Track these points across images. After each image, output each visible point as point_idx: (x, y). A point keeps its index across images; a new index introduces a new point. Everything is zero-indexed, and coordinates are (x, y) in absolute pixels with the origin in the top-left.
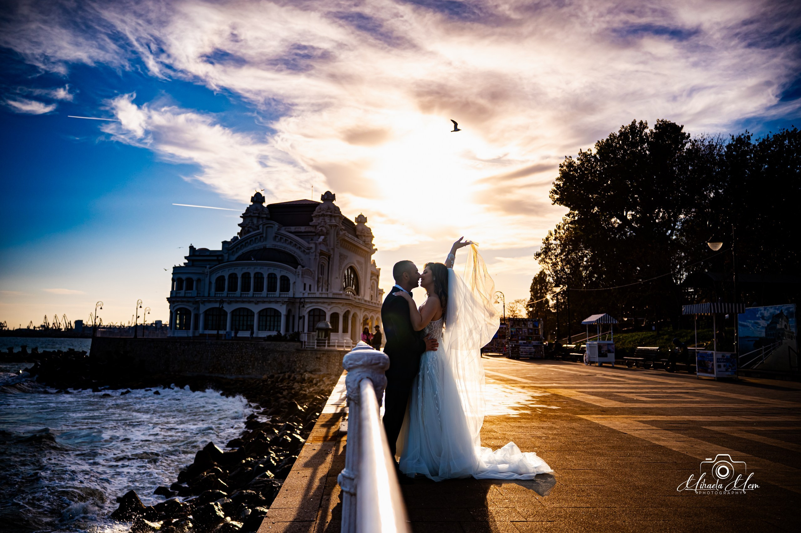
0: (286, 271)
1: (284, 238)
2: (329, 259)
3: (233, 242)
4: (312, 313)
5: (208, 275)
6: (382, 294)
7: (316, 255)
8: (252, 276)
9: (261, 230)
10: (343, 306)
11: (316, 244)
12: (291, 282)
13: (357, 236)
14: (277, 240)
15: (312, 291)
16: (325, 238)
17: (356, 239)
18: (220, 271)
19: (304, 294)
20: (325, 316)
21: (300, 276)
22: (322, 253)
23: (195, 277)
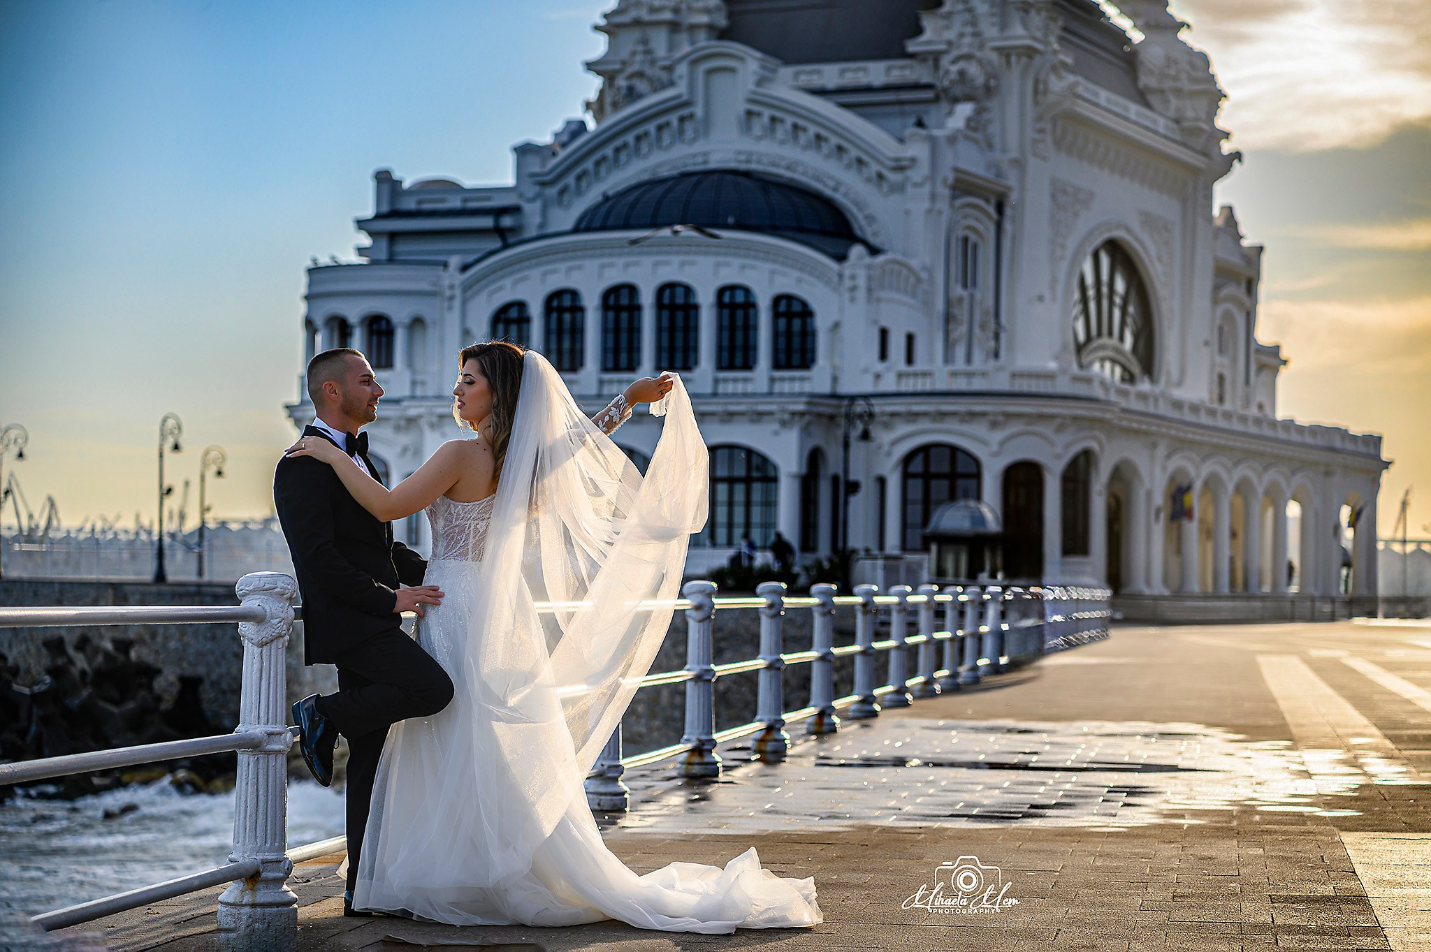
0: (795, 274)
1: (790, 120)
2: (1000, 208)
3: (564, 145)
4: (917, 466)
5: (457, 303)
6: (1275, 371)
7: (933, 197)
8: (647, 299)
9: (681, 89)
10: (1060, 429)
11: (933, 141)
12: (821, 323)
13: (1142, 97)
14: (757, 130)
15: (919, 366)
16: (979, 111)
17: (1134, 110)
18: (508, 282)
19: (878, 377)
20: (977, 476)
21: (861, 294)
22: (963, 187)
23: (399, 313)
